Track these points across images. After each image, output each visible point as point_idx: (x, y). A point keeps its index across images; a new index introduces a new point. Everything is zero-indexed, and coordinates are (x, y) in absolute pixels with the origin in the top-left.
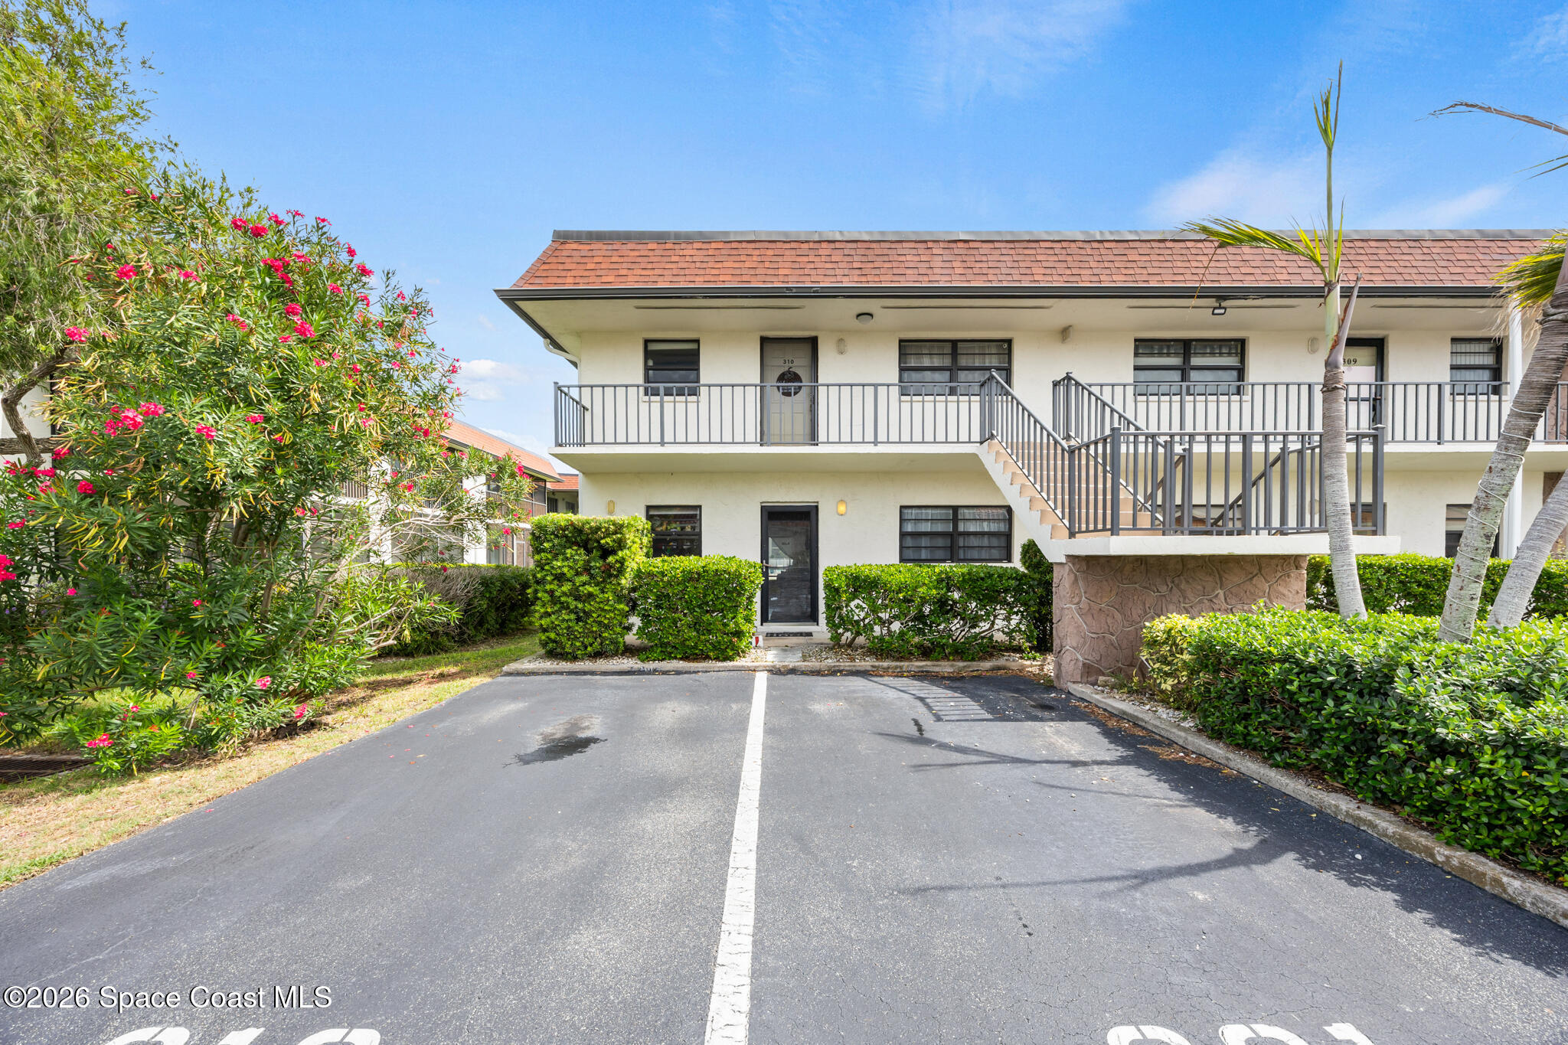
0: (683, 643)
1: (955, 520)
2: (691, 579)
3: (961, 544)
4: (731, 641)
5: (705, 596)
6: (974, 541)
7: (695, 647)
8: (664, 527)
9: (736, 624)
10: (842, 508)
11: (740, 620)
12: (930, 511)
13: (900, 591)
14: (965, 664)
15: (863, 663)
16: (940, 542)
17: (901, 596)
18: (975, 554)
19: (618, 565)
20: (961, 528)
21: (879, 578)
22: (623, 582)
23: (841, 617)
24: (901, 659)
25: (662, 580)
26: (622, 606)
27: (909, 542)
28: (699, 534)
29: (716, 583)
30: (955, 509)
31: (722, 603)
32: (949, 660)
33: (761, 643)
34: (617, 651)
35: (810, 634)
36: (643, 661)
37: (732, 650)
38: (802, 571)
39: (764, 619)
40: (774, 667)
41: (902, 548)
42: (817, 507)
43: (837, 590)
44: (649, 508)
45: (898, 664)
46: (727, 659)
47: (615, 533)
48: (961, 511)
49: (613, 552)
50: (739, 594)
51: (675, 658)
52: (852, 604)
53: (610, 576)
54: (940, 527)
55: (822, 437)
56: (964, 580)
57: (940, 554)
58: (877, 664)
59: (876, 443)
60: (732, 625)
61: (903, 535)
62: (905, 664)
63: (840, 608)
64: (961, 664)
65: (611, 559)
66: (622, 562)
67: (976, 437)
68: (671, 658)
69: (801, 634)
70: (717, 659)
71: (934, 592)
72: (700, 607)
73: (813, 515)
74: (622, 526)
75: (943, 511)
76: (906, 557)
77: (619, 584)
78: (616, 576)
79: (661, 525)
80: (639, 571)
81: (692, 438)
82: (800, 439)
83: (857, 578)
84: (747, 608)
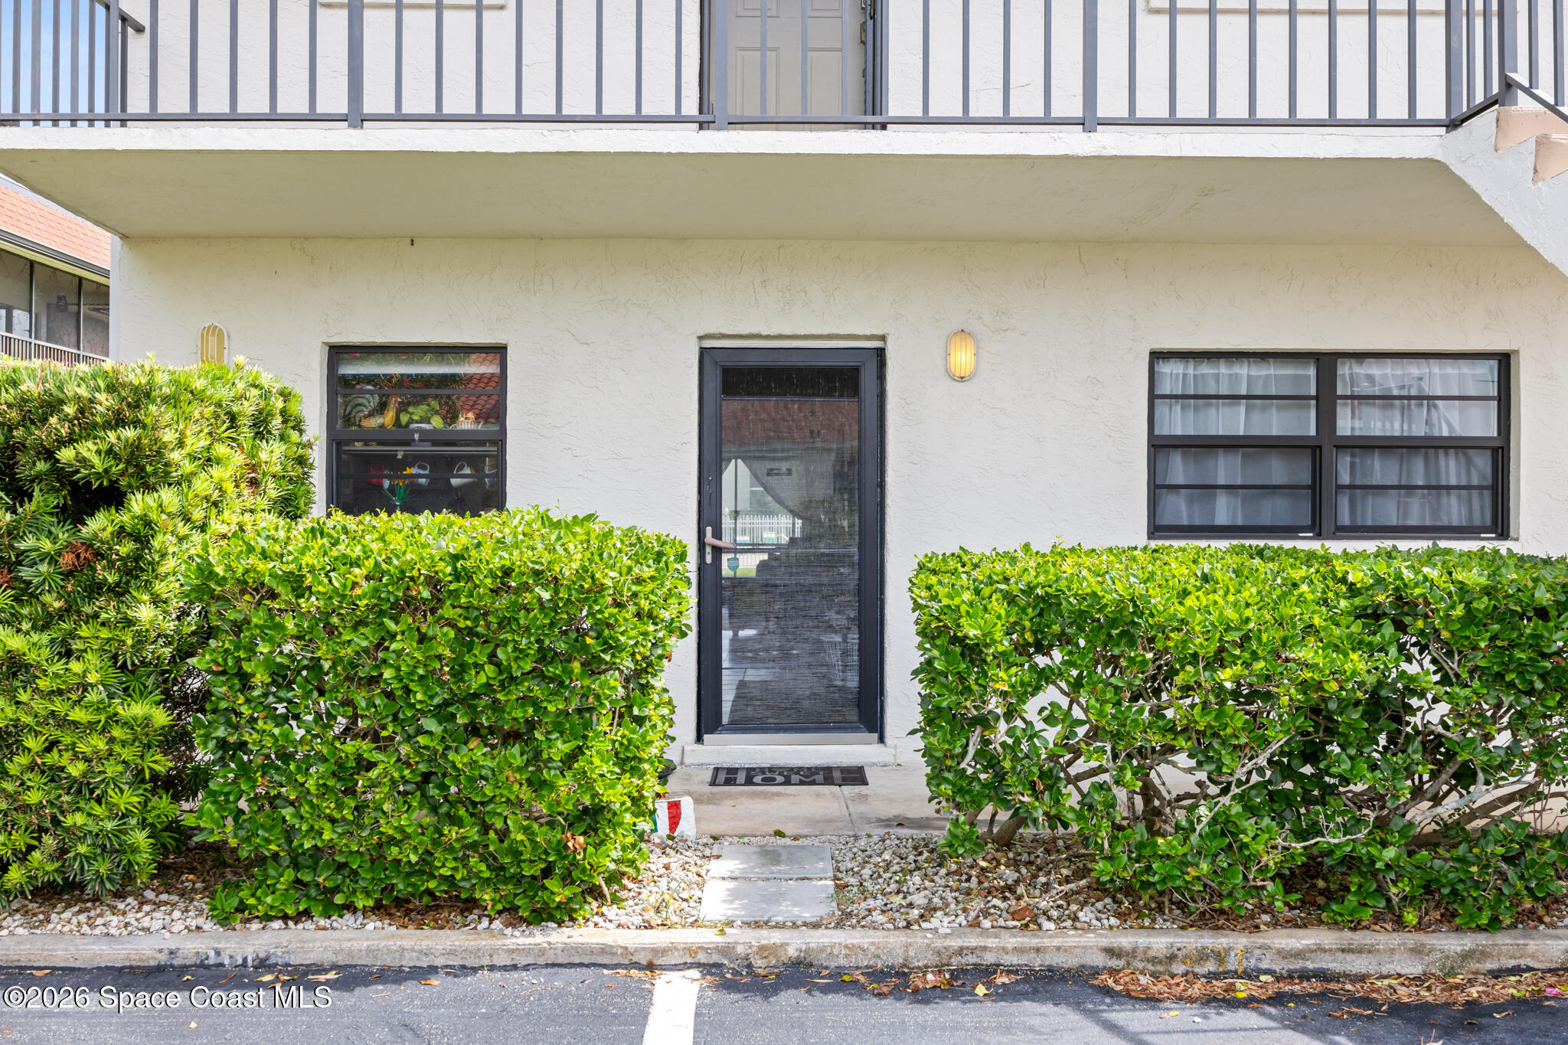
0: (376, 857)
1: (1326, 400)
2: (408, 604)
3: (1345, 478)
4: (561, 848)
5: (460, 671)
6: (1380, 470)
7: (425, 867)
8: (388, 418)
9: (585, 781)
10: (963, 358)
11: (598, 763)
12: (1242, 370)
13: (1219, 659)
14: (1468, 942)
15: (1072, 939)
16: (1278, 470)
17: (1226, 677)
18: (1388, 511)
19: (126, 548)
20: (1346, 424)
21: (1138, 605)
22: (145, 613)
23: (988, 759)
24: (1212, 919)
25: (294, 609)
26: (138, 709)
27: (1178, 470)
28: (500, 441)
29: (504, 623)
30: (1326, 362)
31: (524, 700)
32: (1399, 924)
33: (687, 826)
34: (128, 876)
35: (855, 776)
36: (224, 921)
37: (567, 879)
38: (830, 562)
39: (708, 722)
40: (726, 950)
41: (1156, 489)
42: (881, 353)
43: (973, 652)
44: (338, 353)
45: (1207, 940)
46: (543, 915)
47: (118, 421)
48: (1344, 369)
49: (113, 497)
50: (593, 667)
51: (350, 907)
52: (1032, 708)
53: (95, 589)
54: (1276, 423)
55: (901, 98)
56: (1470, 617)
57: (1275, 509)
58: (1125, 940)
59: (1089, 122)
60: (564, 785)
61: (1159, 446)
62: (1234, 943)
63: (984, 722)
64: (1450, 944)
65: (100, 524)
66: (142, 534)
67: (1434, 105)
68: (330, 909)
69: (826, 775)
70: (511, 914)
71: (1357, 662)
72: (442, 713)
73: (868, 380)
74: (142, 396)
75: (1288, 370)
76: (1166, 520)
77: (129, 622)
78: (119, 592)
79: (382, 408)
80: (206, 572)
81: (458, 101)
82: (826, 104)
83: (1047, 604)
84: (624, 714)
